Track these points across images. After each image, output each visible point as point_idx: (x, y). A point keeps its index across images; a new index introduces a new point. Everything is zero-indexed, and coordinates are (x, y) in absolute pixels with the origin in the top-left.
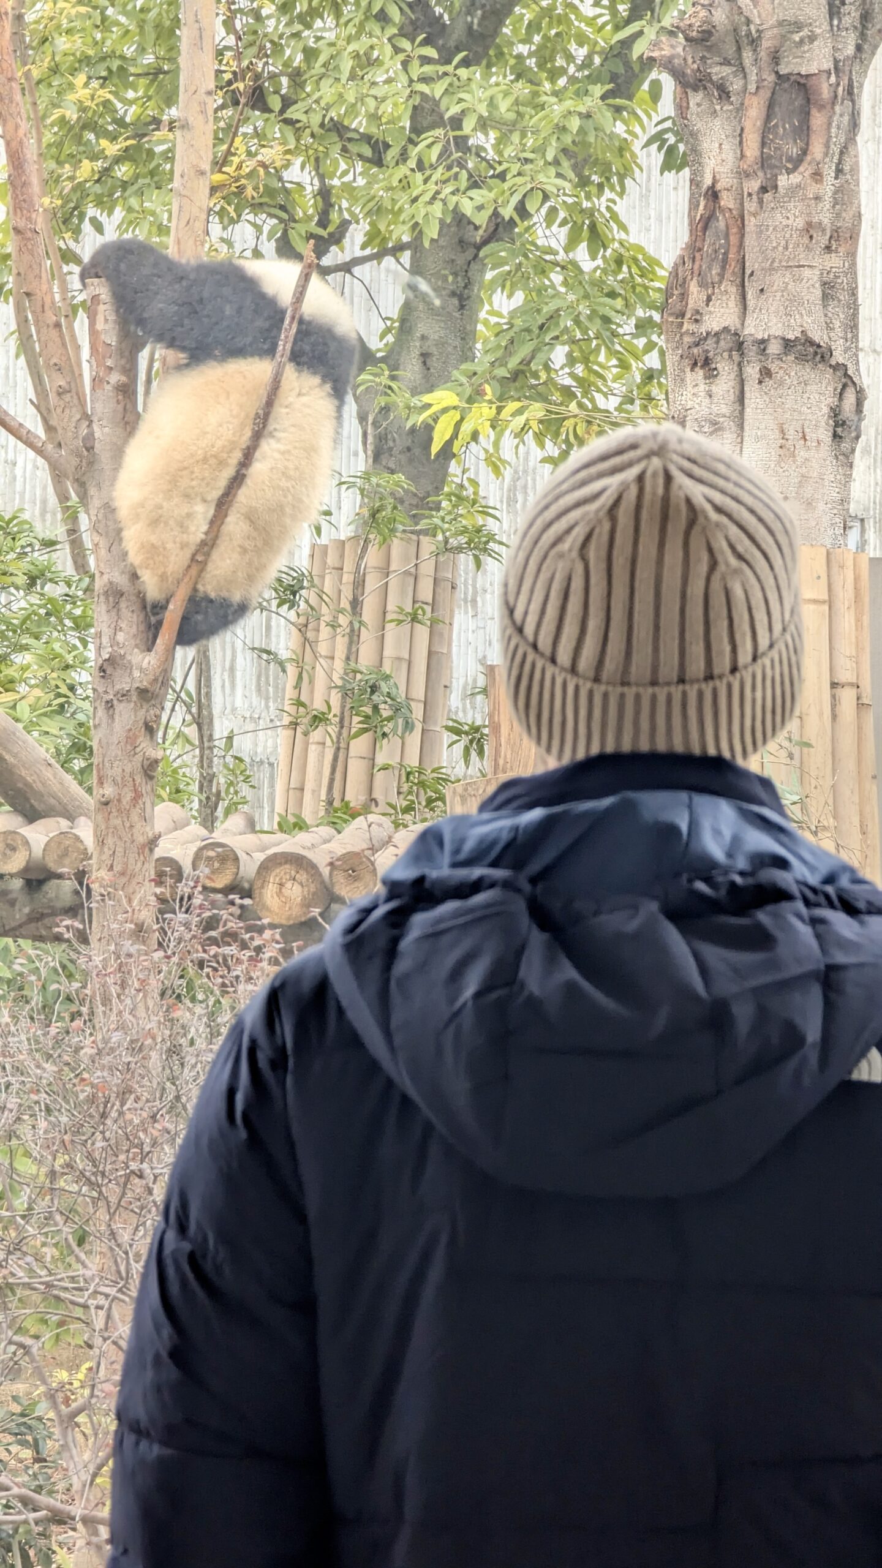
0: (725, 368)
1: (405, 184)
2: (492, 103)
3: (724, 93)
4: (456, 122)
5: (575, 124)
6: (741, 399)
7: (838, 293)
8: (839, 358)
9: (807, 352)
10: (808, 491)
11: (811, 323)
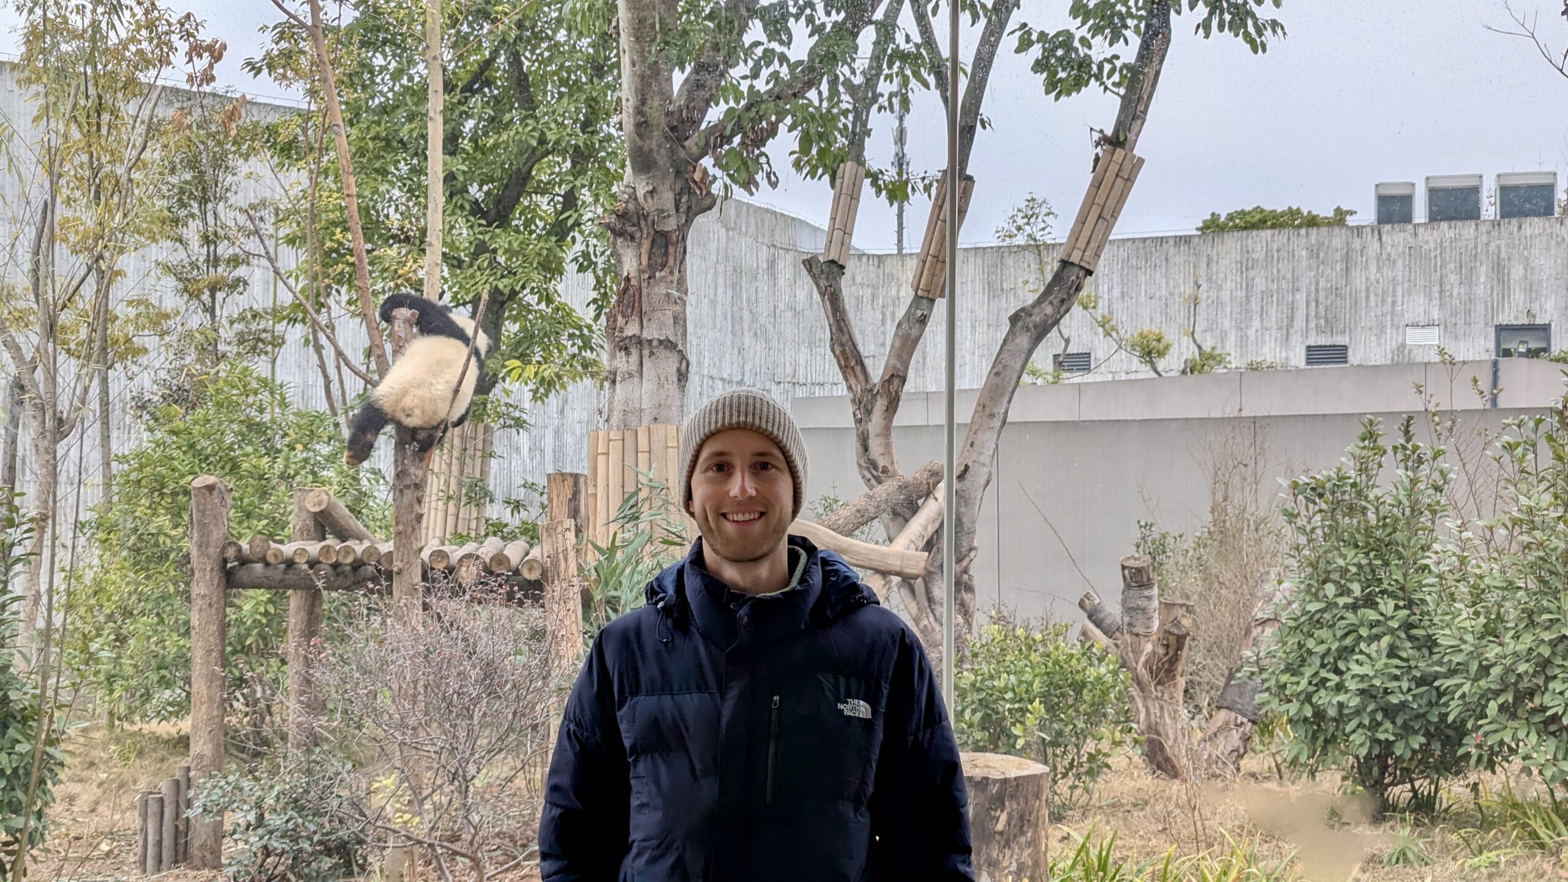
0: (634, 351)
1: (473, 277)
2: (510, 243)
3: (632, 238)
4: (495, 251)
5: (545, 252)
6: (641, 364)
7: (679, 321)
8: (680, 347)
9: (668, 345)
10: (669, 402)
11: (669, 333)
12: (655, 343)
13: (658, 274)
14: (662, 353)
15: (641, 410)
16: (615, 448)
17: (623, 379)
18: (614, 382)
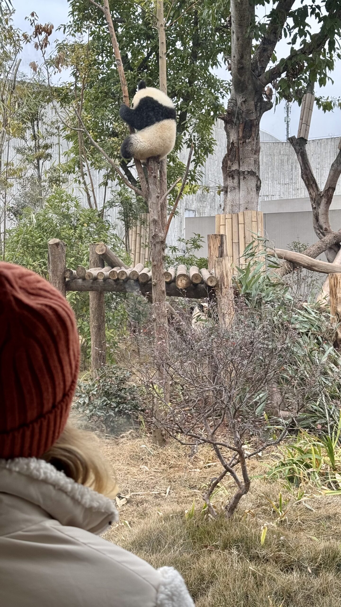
0: (236, 177)
3: (235, 124)
6: (239, 183)
7: (257, 162)
8: (257, 174)
9: (252, 173)
10: (253, 200)
11: (252, 168)
12: (246, 173)
13: (247, 141)
14: (249, 177)
15: (240, 205)
16: (229, 221)
17: (231, 190)
18: (226, 192)
